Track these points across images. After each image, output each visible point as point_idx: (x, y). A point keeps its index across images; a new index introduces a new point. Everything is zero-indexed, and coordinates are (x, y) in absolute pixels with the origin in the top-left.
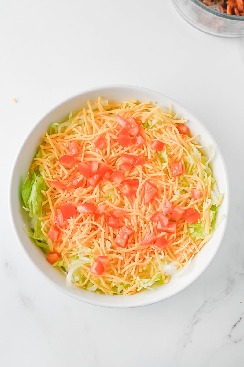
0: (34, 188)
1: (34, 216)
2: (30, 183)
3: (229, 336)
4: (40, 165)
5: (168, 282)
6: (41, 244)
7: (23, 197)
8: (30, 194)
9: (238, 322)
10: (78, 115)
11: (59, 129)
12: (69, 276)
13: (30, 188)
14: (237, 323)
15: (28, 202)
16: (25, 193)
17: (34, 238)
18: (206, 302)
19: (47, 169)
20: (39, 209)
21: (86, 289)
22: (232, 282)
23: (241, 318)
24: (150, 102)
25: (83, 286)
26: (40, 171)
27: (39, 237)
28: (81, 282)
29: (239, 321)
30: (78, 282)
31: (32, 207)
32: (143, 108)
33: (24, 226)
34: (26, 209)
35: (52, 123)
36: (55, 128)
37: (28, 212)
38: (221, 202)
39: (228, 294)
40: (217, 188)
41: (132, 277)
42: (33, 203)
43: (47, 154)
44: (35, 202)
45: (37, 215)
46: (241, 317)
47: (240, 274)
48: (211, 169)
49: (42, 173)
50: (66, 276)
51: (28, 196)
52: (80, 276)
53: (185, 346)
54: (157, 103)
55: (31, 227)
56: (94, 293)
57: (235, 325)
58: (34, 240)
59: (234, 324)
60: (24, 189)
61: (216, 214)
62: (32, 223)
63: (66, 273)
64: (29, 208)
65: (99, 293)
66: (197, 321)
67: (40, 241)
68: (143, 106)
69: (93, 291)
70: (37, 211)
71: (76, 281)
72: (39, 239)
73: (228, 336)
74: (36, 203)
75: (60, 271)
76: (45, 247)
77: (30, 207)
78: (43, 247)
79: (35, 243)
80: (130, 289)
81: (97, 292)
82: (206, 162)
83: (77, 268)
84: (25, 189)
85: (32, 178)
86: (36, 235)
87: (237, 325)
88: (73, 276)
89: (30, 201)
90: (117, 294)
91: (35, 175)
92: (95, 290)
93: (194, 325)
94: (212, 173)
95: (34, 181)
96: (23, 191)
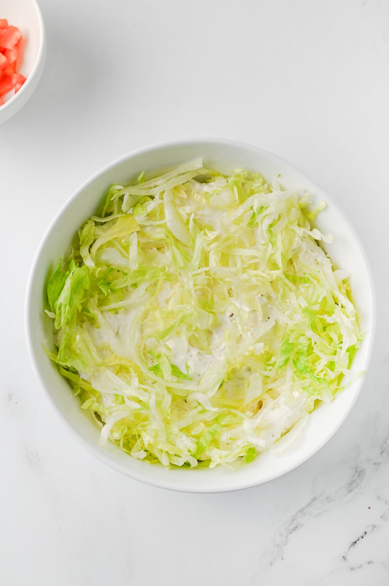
0: (69, 283)
1: (61, 327)
2: (64, 275)
3: (344, 557)
6: (69, 373)
7: (49, 298)
8: (60, 293)
9: (361, 539)
12: (106, 430)
13: (62, 285)
14: (358, 540)
15: (55, 305)
16: (52, 289)
17: (57, 362)
18: (314, 499)
20: (72, 318)
21: (130, 454)
22: (359, 473)
23: (366, 533)
26: (82, 256)
27: (66, 360)
29: (362, 537)
30: (117, 441)
31: (60, 313)
33: (44, 341)
34: (51, 315)
35: (111, 186)
37: (54, 320)
39: (351, 491)
42: (63, 308)
44: (66, 305)
45: (67, 326)
46: (366, 530)
47: (374, 464)
49: (86, 261)
50: (100, 429)
51: (56, 295)
52: (122, 433)
53: (271, 564)
55: (57, 345)
56: (140, 463)
57: (355, 543)
58: (58, 366)
59: (354, 541)
60: (52, 283)
62: (59, 338)
63: (101, 424)
64: (56, 314)
65: (149, 462)
66: (296, 527)
67: (67, 369)
69: (139, 458)
70: (68, 319)
71: (114, 440)
72: (64, 364)
73: (342, 558)
74: (68, 308)
75: (92, 420)
76: (73, 380)
77: (57, 312)
78: (70, 378)
79: (59, 370)
81: (146, 461)
83: (120, 419)
84: (54, 283)
85: (68, 268)
86: (60, 357)
87: (358, 542)
88: (112, 431)
89: (58, 303)
91: (73, 263)
92: (142, 458)
93: (291, 533)
95: (70, 273)
96: (50, 286)
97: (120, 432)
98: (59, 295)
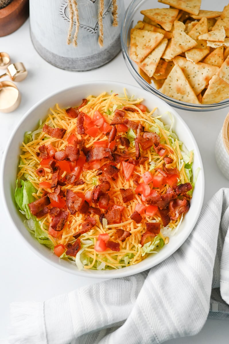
0: (25, 192)
1: (30, 218)
2: (21, 190)
4: (25, 172)
5: (168, 242)
6: (44, 241)
8: (23, 199)
10: (46, 121)
11: (33, 137)
13: (22, 195)
15: (22, 207)
16: (18, 199)
17: (36, 237)
19: (32, 174)
21: (96, 269)
24: (106, 93)
25: (93, 267)
26: (26, 178)
27: (40, 235)
28: (89, 264)
30: (87, 265)
31: (27, 210)
32: (101, 100)
34: (22, 212)
35: (26, 133)
36: (29, 137)
37: (25, 215)
38: (193, 159)
40: (186, 148)
41: (134, 246)
42: (27, 207)
43: (28, 161)
48: (175, 134)
49: (29, 178)
51: (21, 201)
52: (88, 259)
54: (112, 91)
56: (104, 271)
61: (192, 171)
63: (74, 262)
64: (25, 212)
67: (43, 239)
68: (101, 98)
69: (103, 269)
71: (85, 265)
72: (40, 237)
75: (68, 262)
76: (49, 244)
77: (25, 210)
78: (46, 244)
80: (135, 258)
81: (107, 269)
82: (169, 129)
84: (18, 196)
85: (21, 185)
86: (37, 234)
89: (23, 205)
90: (124, 267)
91: (23, 181)
92: (104, 267)
94: (178, 138)
95: (24, 187)
96: (16, 198)
97: (86, 259)
98: (22, 201)
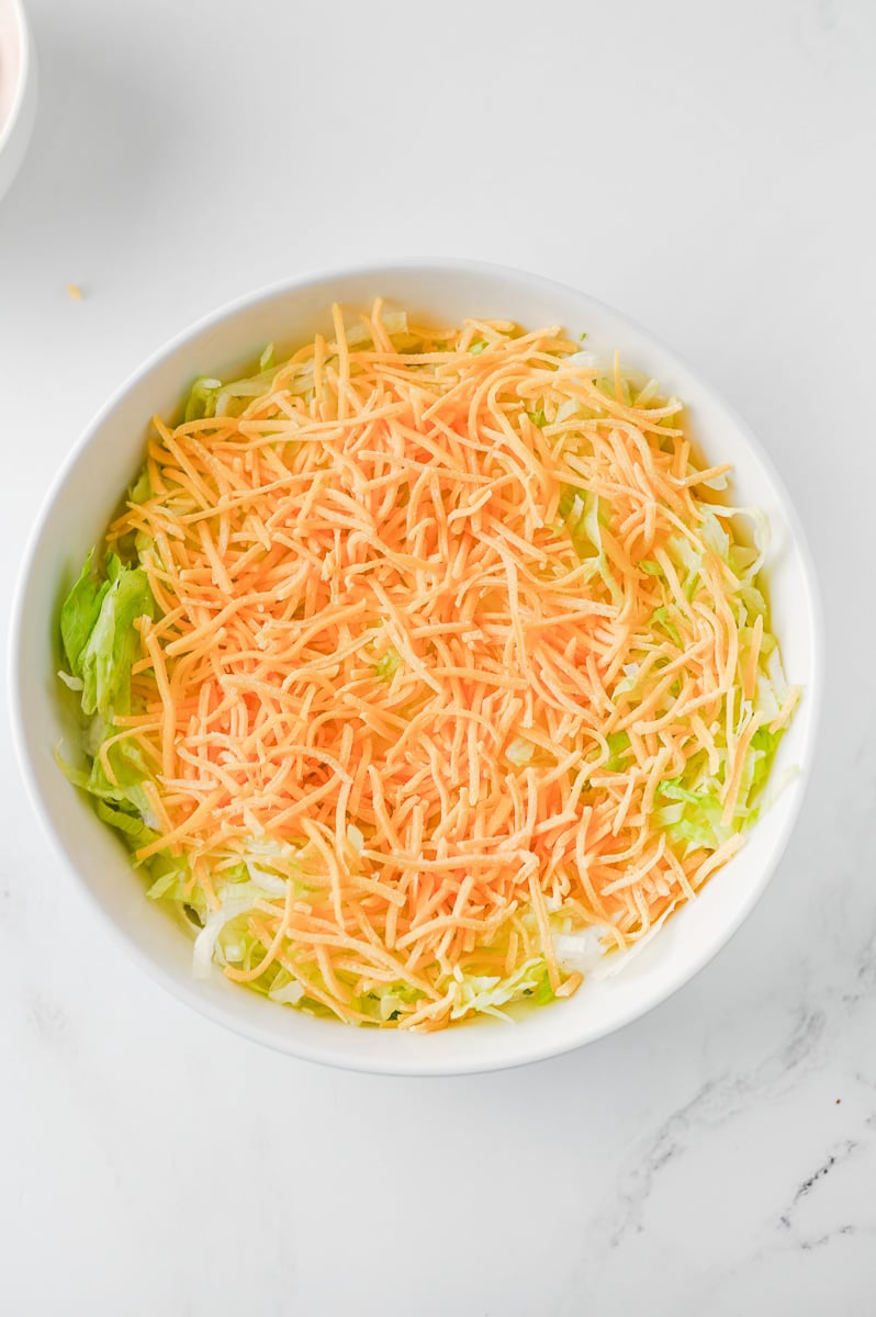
0: (110, 606)
1: (97, 710)
2: (98, 590)
3: (784, 1220)
4: (141, 527)
5: (571, 995)
6: (118, 814)
7: (66, 644)
8: (91, 630)
9: (821, 1175)
10: (293, 359)
11: (222, 404)
12: (205, 939)
13: (94, 613)
14: (816, 1177)
15: (81, 658)
16: (72, 622)
17: (89, 789)
18: (708, 1087)
19: (163, 545)
20: (120, 690)
21: (266, 995)
22: (812, 1023)
23: (832, 1160)
24: (559, 329)
25: (254, 981)
26: (138, 548)
27: (110, 786)
28: (247, 966)
29: (826, 1172)
30: (238, 965)
31: (93, 678)
32: (530, 353)
33: (58, 742)
34: (71, 682)
35: (196, 379)
36: (207, 397)
37: (80, 693)
38: (791, 717)
39: (794, 1064)
40: (782, 664)
41: (436, 965)
42: (98, 664)
43: (169, 490)
44: (106, 659)
45: (111, 707)
46: (834, 1156)
47: (846, 998)
48: (762, 594)
49: (146, 556)
50: (193, 938)
51: (82, 635)
52: (248, 947)
53: (615, 1243)
54: (584, 336)
55: (89, 752)
56: (292, 1014)
57: (809, 1184)
58: (93, 800)
59: (806, 1179)
60: (72, 609)
61: (768, 761)
62: (93, 736)
64: (83, 679)
65: (312, 1013)
66: (669, 1154)
67: (116, 808)
68: (535, 345)
69: (290, 1004)
70: (111, 691)
71: (230, 963)
72: (106, 794)
73: (781, 1222)
74: (110, 663)
75: (179, 920)
76: (129, 831)
77: (87, 675)
78: (123, 828)
79: (96, 810)
80: (423, 1010)
81: (304, 1009)
82: (748, 567)
83: (236, 915)
84: (77, 609)
85: (107, 573)
86: (97, 778)
87: (815, 1182)
88: (222, 942)
89: (87, 654)
90: (376, 1025)
91: (117, 560)
92: (295, 1000)
93: (656, 1167)
94: (769, 609)
95: (112, 583)
96: (65, 615)
97: (243, 944)
98: (89, 637)
